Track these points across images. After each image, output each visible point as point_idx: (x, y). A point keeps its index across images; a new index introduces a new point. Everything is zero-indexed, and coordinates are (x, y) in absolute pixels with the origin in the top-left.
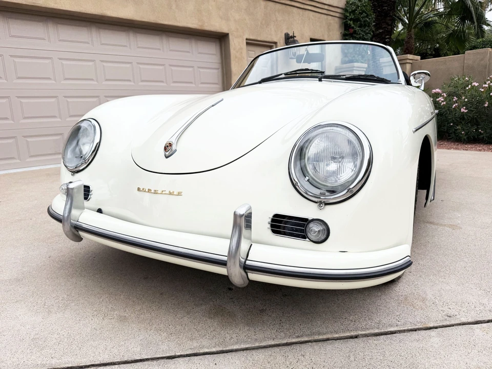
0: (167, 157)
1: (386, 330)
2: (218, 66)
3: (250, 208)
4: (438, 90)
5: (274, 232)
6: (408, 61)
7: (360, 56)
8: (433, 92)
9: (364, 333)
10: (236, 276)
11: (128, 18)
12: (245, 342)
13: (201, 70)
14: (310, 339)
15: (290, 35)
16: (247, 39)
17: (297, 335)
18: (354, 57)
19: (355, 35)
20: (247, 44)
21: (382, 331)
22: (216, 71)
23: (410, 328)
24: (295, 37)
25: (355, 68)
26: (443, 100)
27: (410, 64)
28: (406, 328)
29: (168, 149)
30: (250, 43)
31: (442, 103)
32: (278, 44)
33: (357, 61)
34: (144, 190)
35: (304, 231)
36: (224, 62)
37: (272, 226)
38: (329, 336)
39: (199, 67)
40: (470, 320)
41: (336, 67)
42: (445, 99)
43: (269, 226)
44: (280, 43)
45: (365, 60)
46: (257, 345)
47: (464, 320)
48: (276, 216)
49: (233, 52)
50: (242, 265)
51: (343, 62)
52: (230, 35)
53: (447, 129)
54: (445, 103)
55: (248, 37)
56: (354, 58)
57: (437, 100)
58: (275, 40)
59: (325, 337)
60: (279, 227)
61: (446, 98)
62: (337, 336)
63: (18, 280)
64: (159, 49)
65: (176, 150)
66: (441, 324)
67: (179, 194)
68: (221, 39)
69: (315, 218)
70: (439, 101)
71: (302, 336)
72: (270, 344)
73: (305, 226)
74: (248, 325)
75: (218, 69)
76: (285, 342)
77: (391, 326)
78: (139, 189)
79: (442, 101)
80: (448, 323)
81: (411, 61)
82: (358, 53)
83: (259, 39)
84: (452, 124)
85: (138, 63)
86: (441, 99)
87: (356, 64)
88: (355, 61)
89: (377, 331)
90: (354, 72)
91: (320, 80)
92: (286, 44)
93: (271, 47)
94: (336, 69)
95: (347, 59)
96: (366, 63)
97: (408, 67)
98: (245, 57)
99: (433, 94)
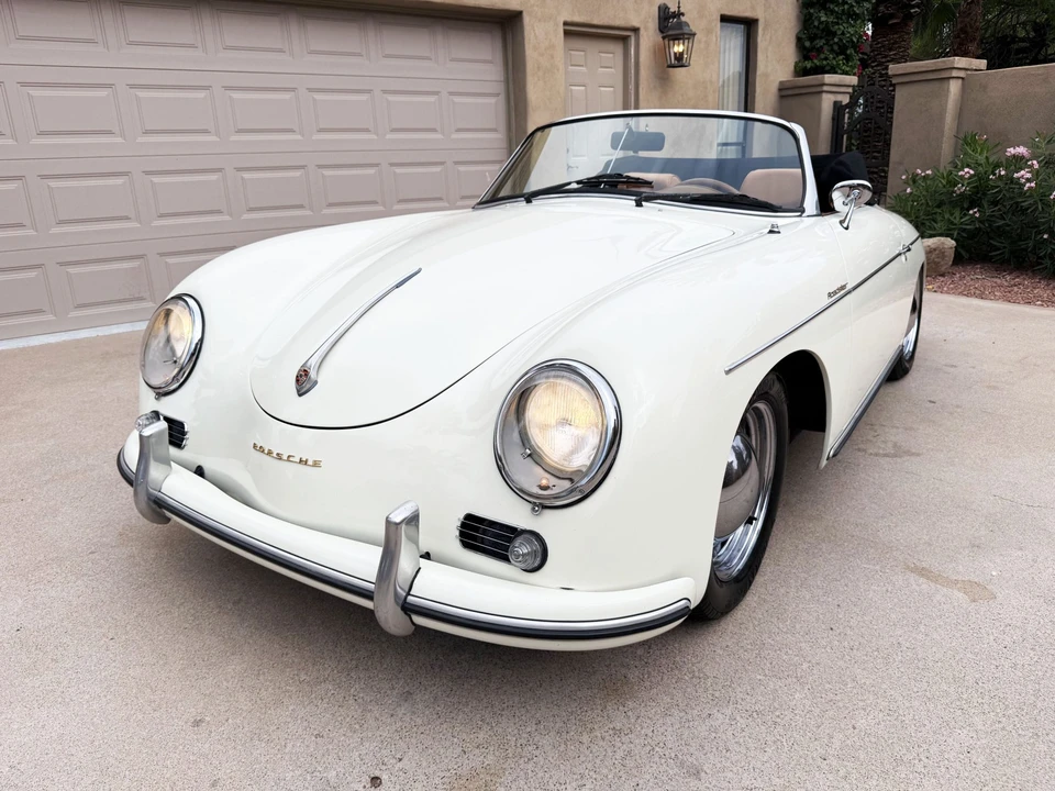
0: (300, 395)
2: (500, 88)
3: (417, 510)
4: (1021, 150)
5: (466, 545)
6: (955, 73)
7: (841, 57)
8: (1008, 154)
10: (391, 618)
13: (457, 99)
15: (672, 10)
16: (565, 24)
18: (826, 59)
19: (832, 6)
20: (567, 33)
22: (493, 100)
24: (683, 14)
25: (825, 88)
26: (1029, 176)
27: (960, 81)
29: (304, 382)
30: (574, 32)
31: (1028, 185)
32: (642, 32)
33: (833, 71)
34: (262, 450)
35: (506, 549)
36: (511, 78)
37: (462, 534)
39: (451, 94)
41: (781, 83)
42: (1036, 174)
43: (458, 533)
44: (646, 29)
45: (853, 67)
48: (469, 517)
49: (531, 55)
50: (401, 602)
51: (801, 71)
52: (525, 14)
53: (1035, 246)
54: (1033, 185)
55: (569, 19)
56: (825, 62)
57: (1016, 175)
58: (635, 24)
60: (474, 538)
61: (1038, 171)
64: (359, 55)
65: (316, 383)
67: (316, 464)
68: (505, 24)
69: (528, 529)
70: (1019, 179)
73: (510, 540)
75: (498, 95)
78: (255, 446)
79: (1028, 180)
81: (962, 74)
82: (836, 48)
83: (595, 22)
84: (1046, 236)
85: (311, 90)
86: (1024, 174)
87: (828, 78)
88: (828, 68)
90: (824, 95)
91: (639, 204)
92: (661, 31)
93: (625, 39)
94: (780, 90)
95: (808, 65)
96: (854, 74)
97: (954, 87)
98: (561, 67)
99: (1007, 158)
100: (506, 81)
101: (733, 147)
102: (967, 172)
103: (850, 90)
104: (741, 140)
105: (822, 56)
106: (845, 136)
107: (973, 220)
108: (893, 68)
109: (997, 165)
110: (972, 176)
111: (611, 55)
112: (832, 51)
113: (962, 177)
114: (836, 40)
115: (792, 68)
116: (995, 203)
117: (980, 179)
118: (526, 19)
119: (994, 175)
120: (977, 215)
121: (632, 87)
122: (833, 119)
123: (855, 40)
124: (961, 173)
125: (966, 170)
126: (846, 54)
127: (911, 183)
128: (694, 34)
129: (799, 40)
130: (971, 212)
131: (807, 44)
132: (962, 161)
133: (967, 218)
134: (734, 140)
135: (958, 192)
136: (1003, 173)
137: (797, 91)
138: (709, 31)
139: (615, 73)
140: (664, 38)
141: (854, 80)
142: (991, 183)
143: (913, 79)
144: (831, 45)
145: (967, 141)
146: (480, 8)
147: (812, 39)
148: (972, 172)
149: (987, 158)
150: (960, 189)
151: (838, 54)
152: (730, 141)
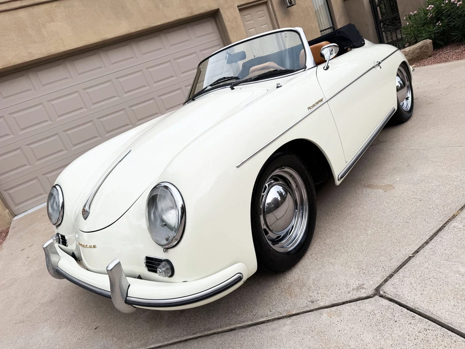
0: (85, 219)
1: (257, 321)
2: (219, 41)
3: (119, 262)
5: (149, 270)
9: (240, 325)
11: (125, 34)
12: (159, 342)
13: (204, 52)
14: (202, 334)
16: (238, 7)
17: (194, 332)
20: (240, 10)
21: (255, 322)
22: (218, 47)
23: (276, 317)
28: (273, 317)
29: (84, 213)
30: (242, 8)
31: (458, 3)
36: (223, 35)
37: (147, 266)
38: (215, 331)
39: (201, 51)
40: (327, 304)
43: (145, 266)
46: (166, 343)
47: (322, 304)
48: (148, 258)
49: (228, 24)
52: (220, 9)
54: (461, 3)
55: (239, 4)
59: (212, 332)
62: (220, 330)
63: (52, 301)
64: (161, 49)
65: (89, 213)
66: (301, 311)
67: (94, 247)
68: (214, 16)
71: (196, 333)
72: (174, 341)
74: (167, 326)
75: (220, 44)
76: (184, 338)
77: (262, 317)
80: (308, 309)
83: (250, 1)
85: (147, 68)
89: (250, 323)
91: (233, 89)
93: (266, 3)
98: (242, 25)
100: (222, 38)
101: (329, 29)
102: (431, 7)
104: (332, 26)
106: (378, 8)
107: (439, 27)
110: (433, 8)
111: (262, 11)
113: (429, 10)
117: (438, 8)
118: (222, 11)
119: (444, 4)
120: (441, 24)
121: (275, 21)
122: (370, 2)
124: (428, 8)
125: (430, 6)
127: (409, 19)
130: (437, 24)
132: (428, 3)
133: (437, 27)
135: (429, 17)
136: (447, 2)
139: (266, 18)
142: (443, 8)
146: (202, 13)
148: (433, 6)
150: (429, 15)
152: (327, 28)
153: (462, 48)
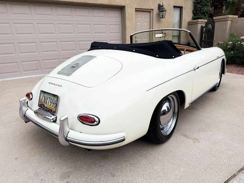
2: (120, 23)
6: (229, 19)
7: (203, 15)
11: (70, 1)
13: (110, 26)
15: (161, 5)
16: (135, 8)
18: (200, 16)
19: (201, 3)
20: (136, 11)
22: (118, 26)
24: (163, 6)
25: (199, 23)
27: (231, 21)
30: (137, 10)
32: (154, 10)
33: (201, 18)
39: (109, 25)
41: (188, 21)
44: (155, 9)
49: (127, 16)
51: (194, 19)
52: (126, 6)
55: (136, 7)
56: (199, 17)
57: (242, 43)
58: (152, 8)
64: (88, 16)
68: (121, 9)
75: (120, 25)
81: (231, 19)
82: (202, 13)
83: (143, 8)
85: (76, 24)
87: (199, 20)
88: (200, 18)
90: (199, 24)
92: (159, 10)
93: (150, 12)
94: (188, 23)
95: (195, 17)
96: (207, 19)
97: (229, 22)
98: (134, 18)
99: (241, 39)
100: (122, 22)
101: (177, 37)
102: (231, 43)
103: (205, 23)
104: (178, 35)
105: (199, 15)
106: (204, 34)
107: (232, 54)
108: (215, 18)
109: (238, 41)
110: (231, 44)
111: (147, 16)
112: (201, 14)
113: (229, 44)
114: (202, 11)
115: (191, 18)
116: (238, 50)
117: (234, 44)
118: (126, 8)
119: (237, 43)
120: (233, 53)
121: (151, 23)
122: (201, 30)
123: (207, 11)
125: (230, 42)
126: (204, 14)
127: (218, 45)
128: (166, 10)
129: (193, 11)
130: (231, 52)
131: (195, 12)
132: (230, 40)
133: (230, 53)
134: (177, 35)
135: (228, 47)
136: (239, 43)
137: (192, 23)
138: (170, 10)
139: (148, 19)
140: (159, 11)
141: (206, 21)
142: (236, 45)
143: (219, 20)
144: (201, 13)
145: (231, 35)
146: (115, 5)
147: (196, 11)
148: (232, 43)
149: (236, 39)
150: (229, 47)
151: (202, 15)
152: (176, 35)
153: (240, 68)
